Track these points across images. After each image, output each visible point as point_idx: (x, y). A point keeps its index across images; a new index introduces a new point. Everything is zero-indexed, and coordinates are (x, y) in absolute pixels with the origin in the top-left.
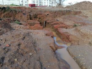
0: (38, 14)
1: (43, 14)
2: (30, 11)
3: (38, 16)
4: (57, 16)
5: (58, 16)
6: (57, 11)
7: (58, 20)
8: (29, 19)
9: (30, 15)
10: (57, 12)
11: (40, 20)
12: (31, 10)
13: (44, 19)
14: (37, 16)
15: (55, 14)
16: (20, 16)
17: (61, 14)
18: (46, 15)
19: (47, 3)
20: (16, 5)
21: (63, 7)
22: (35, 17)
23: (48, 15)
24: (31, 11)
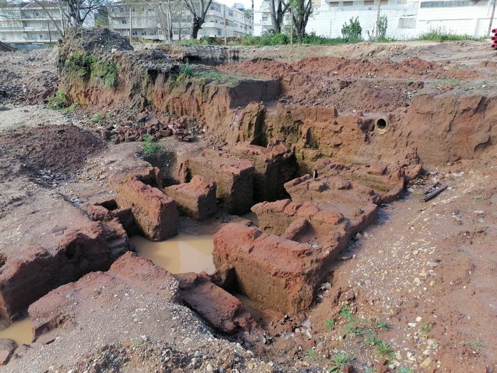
0: (308, 112)
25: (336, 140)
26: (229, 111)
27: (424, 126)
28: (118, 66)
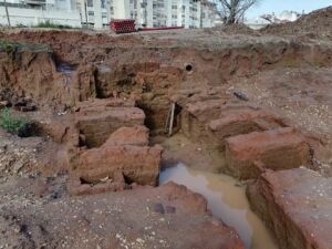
0: (138, 67)
1: (163, 65)
2: (101, 52)
3: (139, 78)
4: (233, 72)
5: (239, 72)
7: (241, 97)
8: (87, 95)
9: (96, 73)
10: (235, 54)
11: (149, 95)
12: (109, 45)
13: (170, 90)
14: (133, 75)
15: (225, 64)
16: (39, 77)
18: (181, 71)
19: (183, 16)
20: (62, 27)
21: (250, 31)
22: (120, 83)
23: (189, 68)
24: (108, 50)
27: (210, 67)
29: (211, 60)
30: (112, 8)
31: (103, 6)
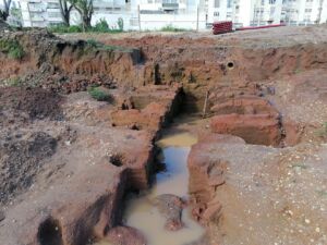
0: (188, 63)
1: (208, 62)
3: (187, 72)
5: (283, 70)
6: (284, 49)
8: (149, 82)
9: (157, 67)
11: (193, 85)
13: (211, 82)
14: (183, 69)
15: (267, 61)
17: (303, 62)
18: (223, 67)
20: (176, 30)
25: (207, 76)
26: (132, 67)
27: (251, 64)
28: (21, 43)
29: (253, 58)
30: (237, 7)
31: (229, 6)
